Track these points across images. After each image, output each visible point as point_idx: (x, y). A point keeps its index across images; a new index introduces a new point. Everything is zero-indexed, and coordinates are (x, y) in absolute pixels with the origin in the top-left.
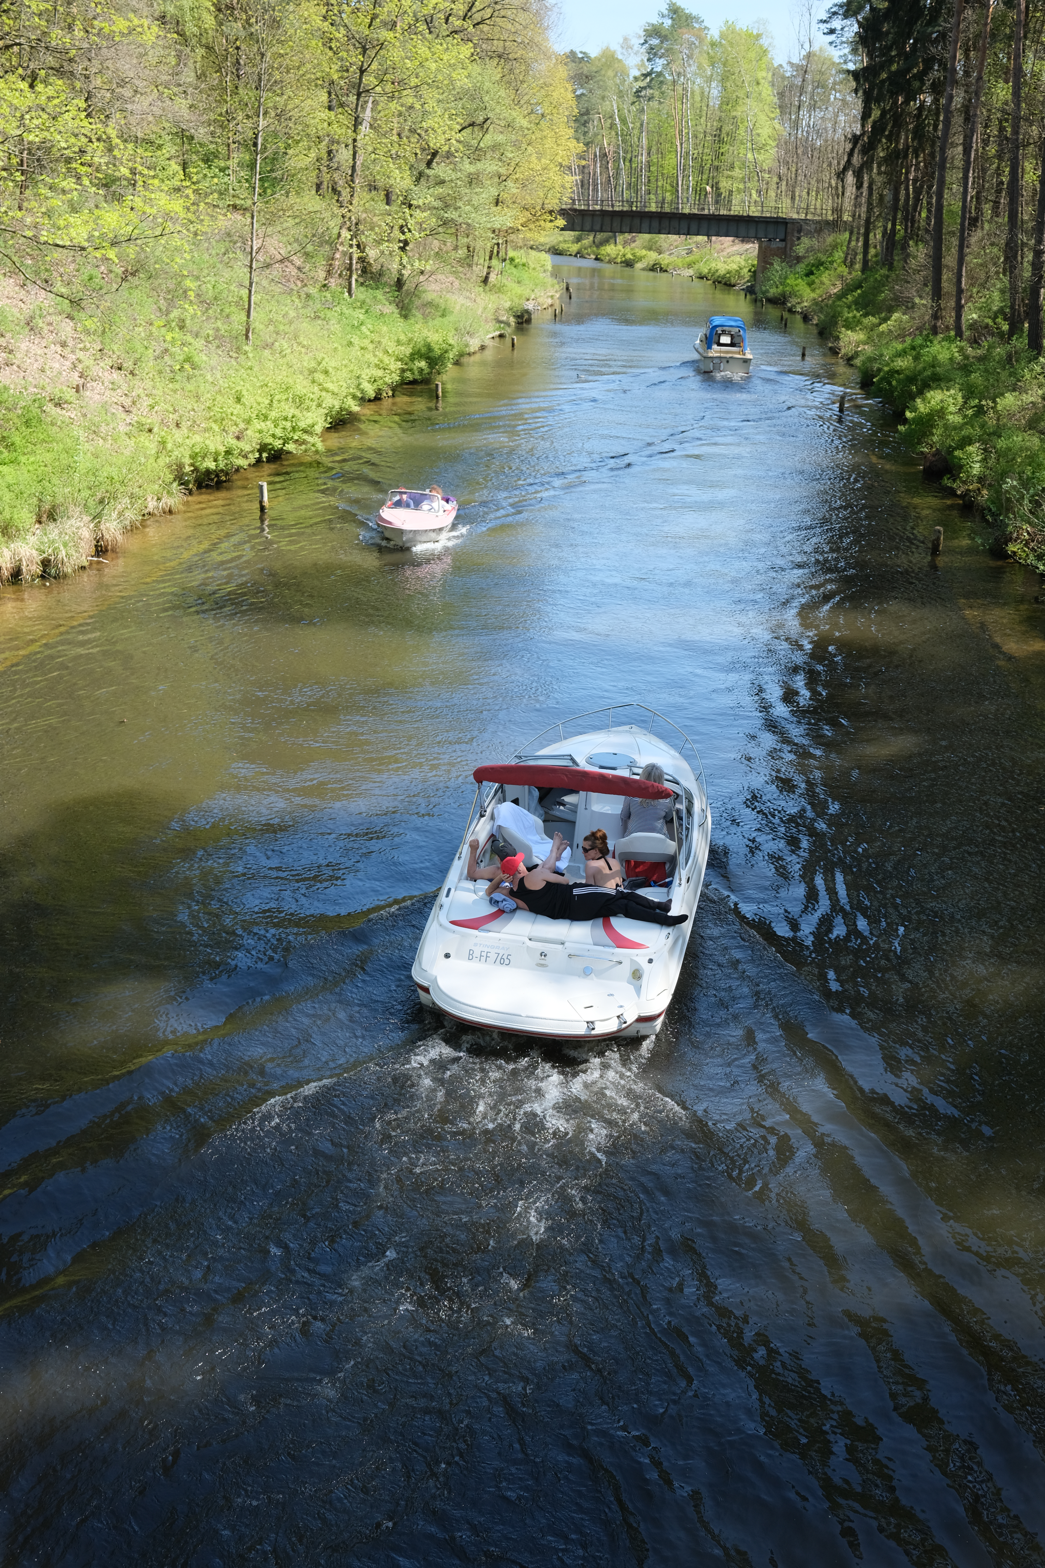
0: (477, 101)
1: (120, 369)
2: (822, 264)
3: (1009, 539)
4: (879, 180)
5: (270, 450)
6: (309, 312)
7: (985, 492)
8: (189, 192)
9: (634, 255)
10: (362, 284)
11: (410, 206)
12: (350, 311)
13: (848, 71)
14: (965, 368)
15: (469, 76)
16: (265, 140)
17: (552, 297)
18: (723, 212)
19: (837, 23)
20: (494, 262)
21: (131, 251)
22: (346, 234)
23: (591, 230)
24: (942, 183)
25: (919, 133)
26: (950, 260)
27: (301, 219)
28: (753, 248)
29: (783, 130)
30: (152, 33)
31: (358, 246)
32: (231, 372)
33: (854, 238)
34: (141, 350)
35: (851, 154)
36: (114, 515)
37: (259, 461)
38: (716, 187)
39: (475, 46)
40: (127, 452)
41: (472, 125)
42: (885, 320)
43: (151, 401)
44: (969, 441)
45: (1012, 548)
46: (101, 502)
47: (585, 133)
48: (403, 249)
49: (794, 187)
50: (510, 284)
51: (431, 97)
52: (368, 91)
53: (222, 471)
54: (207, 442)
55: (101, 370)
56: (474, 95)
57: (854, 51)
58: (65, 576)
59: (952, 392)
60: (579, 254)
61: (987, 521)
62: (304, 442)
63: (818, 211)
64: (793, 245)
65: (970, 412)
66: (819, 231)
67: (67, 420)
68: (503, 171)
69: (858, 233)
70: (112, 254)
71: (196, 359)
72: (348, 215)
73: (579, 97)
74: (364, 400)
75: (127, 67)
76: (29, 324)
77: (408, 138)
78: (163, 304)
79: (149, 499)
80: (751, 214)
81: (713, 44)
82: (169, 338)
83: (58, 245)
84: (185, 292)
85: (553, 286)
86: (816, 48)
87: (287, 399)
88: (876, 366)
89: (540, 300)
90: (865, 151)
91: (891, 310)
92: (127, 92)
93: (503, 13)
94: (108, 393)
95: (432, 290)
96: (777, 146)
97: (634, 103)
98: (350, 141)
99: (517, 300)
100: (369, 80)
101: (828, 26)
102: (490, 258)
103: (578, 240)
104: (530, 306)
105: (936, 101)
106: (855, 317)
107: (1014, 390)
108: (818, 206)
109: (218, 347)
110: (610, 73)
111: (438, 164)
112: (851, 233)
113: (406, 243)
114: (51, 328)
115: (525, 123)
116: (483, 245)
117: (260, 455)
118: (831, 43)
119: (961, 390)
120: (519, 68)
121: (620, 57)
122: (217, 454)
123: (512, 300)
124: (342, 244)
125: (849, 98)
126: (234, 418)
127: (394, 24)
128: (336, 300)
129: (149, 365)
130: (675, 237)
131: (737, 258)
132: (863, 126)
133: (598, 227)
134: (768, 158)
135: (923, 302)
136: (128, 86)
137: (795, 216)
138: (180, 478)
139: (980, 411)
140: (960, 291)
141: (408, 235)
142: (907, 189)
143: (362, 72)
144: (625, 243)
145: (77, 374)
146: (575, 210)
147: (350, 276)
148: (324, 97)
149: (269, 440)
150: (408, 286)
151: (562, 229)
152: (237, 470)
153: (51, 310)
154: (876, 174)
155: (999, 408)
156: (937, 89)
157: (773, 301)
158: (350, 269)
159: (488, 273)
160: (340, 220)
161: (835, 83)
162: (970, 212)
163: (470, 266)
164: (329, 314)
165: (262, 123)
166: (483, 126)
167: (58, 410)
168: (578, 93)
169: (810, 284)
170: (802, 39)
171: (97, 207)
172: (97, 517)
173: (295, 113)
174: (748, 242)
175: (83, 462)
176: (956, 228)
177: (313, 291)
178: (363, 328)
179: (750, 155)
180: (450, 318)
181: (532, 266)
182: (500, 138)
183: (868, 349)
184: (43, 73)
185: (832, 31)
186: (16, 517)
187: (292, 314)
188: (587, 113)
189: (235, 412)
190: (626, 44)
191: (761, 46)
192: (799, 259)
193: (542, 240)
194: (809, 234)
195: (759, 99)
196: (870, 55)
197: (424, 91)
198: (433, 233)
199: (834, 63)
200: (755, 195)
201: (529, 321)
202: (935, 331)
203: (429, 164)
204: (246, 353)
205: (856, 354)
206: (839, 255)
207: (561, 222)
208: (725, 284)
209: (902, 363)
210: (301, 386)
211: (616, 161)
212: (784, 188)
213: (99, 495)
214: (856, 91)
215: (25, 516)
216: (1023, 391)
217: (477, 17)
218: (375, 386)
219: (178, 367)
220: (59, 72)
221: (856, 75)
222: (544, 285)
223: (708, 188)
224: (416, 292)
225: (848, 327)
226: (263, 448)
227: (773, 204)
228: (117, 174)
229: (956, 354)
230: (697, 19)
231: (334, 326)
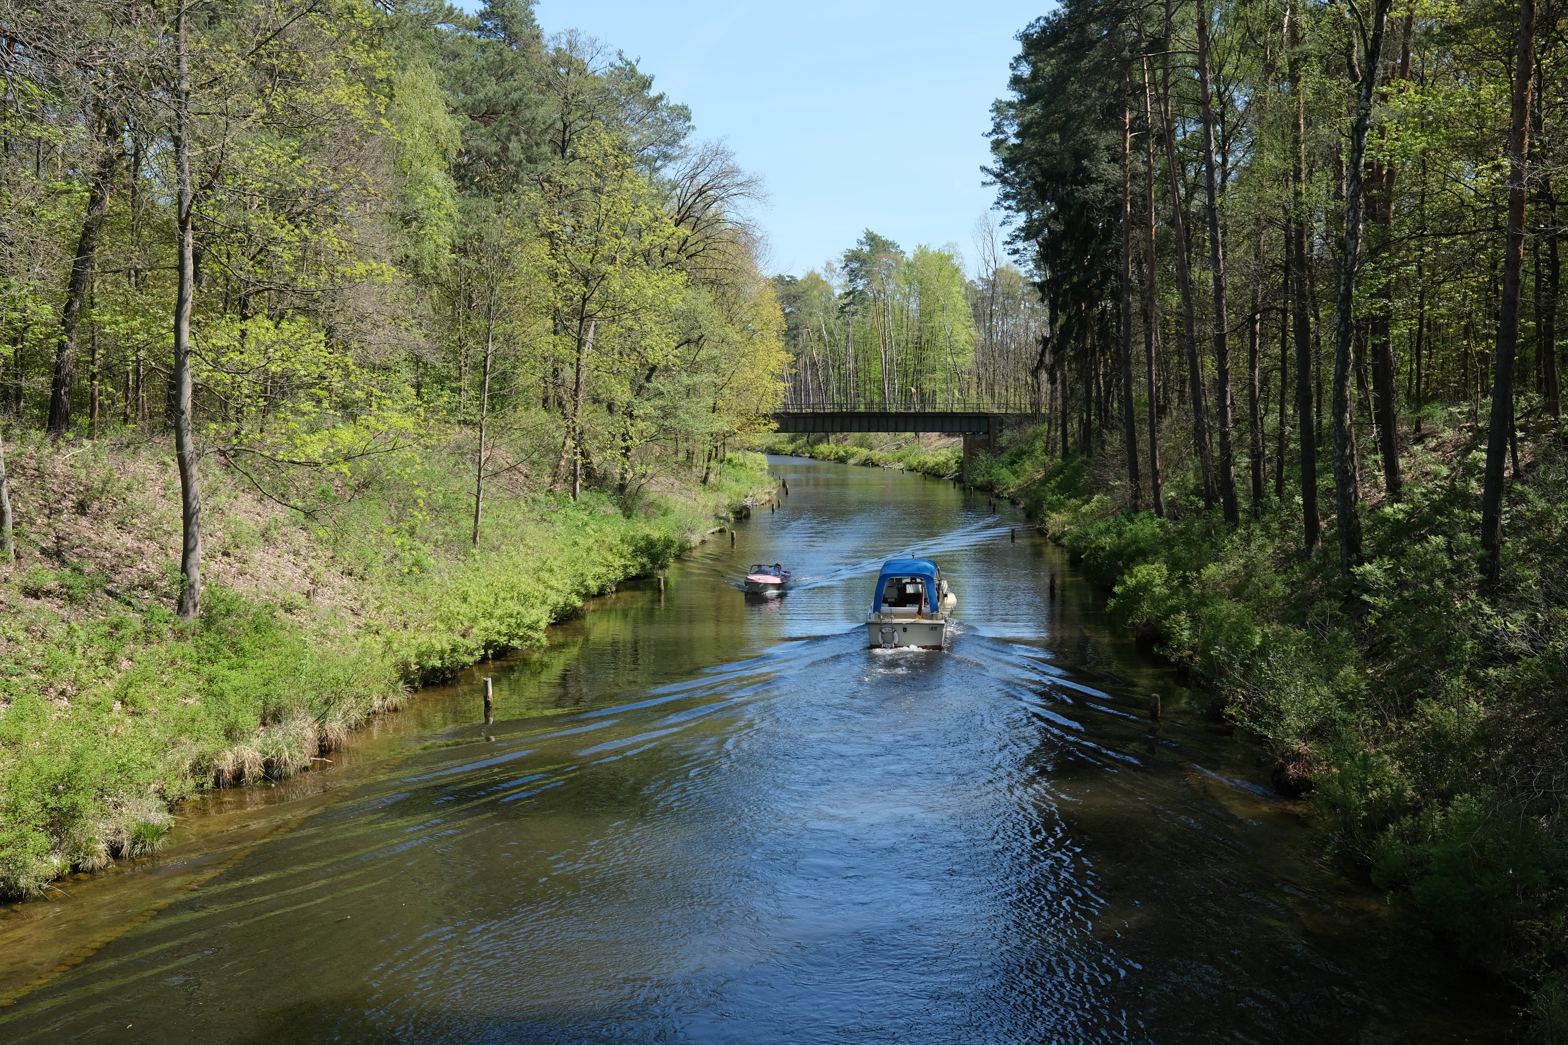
0: (692, 322)
1: (350, 574)
2: (1024, 453)
3: (1225, 703)
4: (1071, 376)
5: (496, 646)
6: (535, 515)
7: (1197, 659)
8: (421, 410)
9: (846, 452)
10: (586, 488)
11: (631, 416)
12: (575, 513)
13: (1034, 284)
14: (1168, 543)
15: (684, 300)
16: (494, 362)
17: (769, 493)
18: (928, 410)
19: (1020, 245)
20: (713, 463)
21: (365, 465)
22: (570, 443)
23: (804, 431)
24: (1129, 378)
25: (1103, 334)
26: (1143, 444)
27: (526, 432)
28: (958, 442)
29: (979, 336)
30: (389, 273)
31: (582, 454)
32: (459, 574)
33: (1053, 428)
34: (371, 555)
35: (1042, 354)
36: (339, 716)
37: (484, 659)
38: (919, 388)
39: (689, 274)
40: (354, 655)
41: (688, 342)
42: (1087, 502)
43: (378, 604)
44: (1176, 610)
45: (1230, 711)
46: (327, 702)
47: (795, 346)
48: (624, 455)
49: (992, 385)
50: (728, 483)
51: (649, 320)
52: (590, 316)
53: (448, 668)
54: (433, 641)
55: (332, 576)
56: (691, 316)
57: (1038, 267)
58: (288, 777)
59: (1157, 565)
60: (794, 454)
61: (1203, 686)
62: (530, 638)
63: (1018, 406)
64: (996, 437)
65: (1176, 583)
66: (1019, 424)
67: (297, 624)
68: (718, 381)
69: (1056, 424)
70: (345, 469)
71: (425, 563)
72: (572, 426)
73: (786, 315)
74: (587, 596)
75: (367, 305)
76: (265, 536)
77: (628, 355)
78: (394, 512)
79: (375, 698)
80: (954, 411)
81: (909, 265)
82: (398, 543)
83: (294, 462)
84: (415, 501)
85: (770, 483)
86: (1003, 265)
87: (512, 598)
88: (1083, 544)
89: (758, 497)
90: (1055, 351)
91: (1092, 494)
92: (367, 326)
93: (714, 246)
94: (338, 597)
95: (653, 491)
96: (975, 350)
97: (838, 318)
98: (574, 361)
99: (735, 498)
100: (591, 307)
101: (1012, 247)
102: (709, 460)
103: (793, 440)
104: (748, 502)
105: (1116, 306)
106: (1059, 500)
107: (1216, 560)
108: (1017, 401)
109: (447, 551)
110: (816, 293)
111: (657, 377)
112: (1050, 424)
113: (628, 449)
114: (285, 538)
115: (737, 337)
116: (702, 448)
117: (486, 651)
118: (1015, 262)
119: (1166, 562)
120: (731, 292)
121: (824, 279)
122: (443, 652)
123: (730, 497)
124: (567, 452)
125: (1037, 306)
126: (460, 617)
127: (615, 258)
128: (562, 503)
129: (379, 570)
130: (884, 434)
131: (944, 451)
132: (1051, 329)
133: (810, 428)
134: (968, 360)
135: (1120, 483)
136: (368, 320)
137: (996, 411)
138: (406, 676)
139: (1185, 582)
140: (1155, 473)
141: (629, 442)
142: (1098, 383)
143: (585, 300)
144: (838, 442)
145: (308, 580)
146: (789, 414)
147: (575, 481)
148: (550, 323)
149: (496, 637)
150: (631, 488)
151: (776, 432)
152: (462, 667)
153: (286, 522)
154: (1069, 371)
155: (1203, 578)
156: (1116, 296)
157: (982, 489)
158: (574, 475)
159: (707, 474)
160: (564, 431)
161: (1023, 294)
162: (1157, 401)
163: (690, 468)
164: (554, 516)
165: (491, 347)
166: (698, 342)
167: (289, 615)
168: (787, 311)
169: (1014, 473)
170: (987, 258)
171: (334, 427)
172: (322, 718)
173: (523, 338)
174: (953, 436)
175: (309, 666)
176: (1146, 416)
177: (541, 496)
178: (587, 529)
179: (949, 359)
180: (671, 517)
181: (749, 465)
182: (715, 352)
183: (1074, 529)
184: (290, 311)
185: (1016, 252)
186: (240, 720)
187: (519, 517)
188: (797, 327)
189: (462, 611)
190: (829, 267)
191: (953, 265)
192: (1002, 450)
193: (757, 442)
194: (1010, 427)
195: (955, 309)
196: (1052, 269)
197: (642, 314)
198: (653, 439)
199: (1020, 277)
200: (957, 394)
201: (748, 516)
202: (1136, 509)
203: (648, 379)
204: (474, 555)
205: (1064, 534)
206: (1039, 444)
207: (775, 425)
208: (935, 475)
209: (1107, 541)
210: (527, 584)
211: (826, 368)
212: (984, 386)
213: (325, 696)
214: (1042, 300)
215: (249, 719)
216: (1224, 561)
217: (692, 250)
218: (599, 582)
219: (406, 570)
220: (304, 311)
221: (1041, 286)
222: (761, 483)
223: (913, 390)
224: (638, 493)
225: (1054, 508)
226: (488, 645)
227: (975, 401)
228: (354, 396)
229: (1158, 530)
230: (893, 244)
231: (560, 528)
